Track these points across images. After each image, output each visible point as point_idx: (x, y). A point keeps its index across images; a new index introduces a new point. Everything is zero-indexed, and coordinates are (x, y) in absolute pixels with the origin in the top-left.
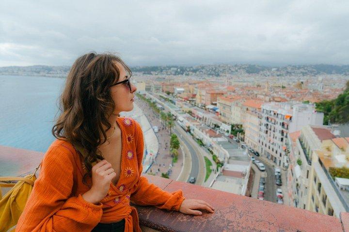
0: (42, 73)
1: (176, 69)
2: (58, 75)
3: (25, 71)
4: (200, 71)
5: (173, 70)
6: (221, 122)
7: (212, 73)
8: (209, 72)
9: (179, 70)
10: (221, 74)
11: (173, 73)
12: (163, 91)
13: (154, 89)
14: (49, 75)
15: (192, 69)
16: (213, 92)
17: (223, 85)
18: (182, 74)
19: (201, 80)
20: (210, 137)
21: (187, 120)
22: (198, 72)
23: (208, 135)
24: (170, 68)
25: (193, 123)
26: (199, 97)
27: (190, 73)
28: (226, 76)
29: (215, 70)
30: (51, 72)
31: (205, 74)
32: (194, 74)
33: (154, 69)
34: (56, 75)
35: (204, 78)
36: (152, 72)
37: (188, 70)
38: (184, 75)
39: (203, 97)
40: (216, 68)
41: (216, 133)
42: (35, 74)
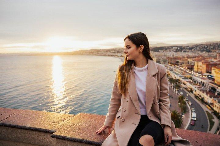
0: (94, 54)
1: (176, 48)
2: (103, 54)
3: (86, 52)
4: (195, 49)
5: (174, 49)
6: (217, 86)
7: (204, 50)
8: (202, 50)
9: (179, 48)
10: (212, 50)
11: (175, 50)
12: (168, 63)
13: (162, 62)
14: (98, 54)
15: (188, 48)
16: (207, 63)
17: (215, 58)
18: (181, 51)
19: (196, 55)
20: (211, 97)
21: (190, 83)
22: (193, 50)
23: (209, 95)
24: (172, 47)
25: (195, 86)
26: (197, 67)
27: (187, 50)
28: (216, 52)
29: (206, 48)
30: (99, 52)
31: (198, 50)
32: (190, 51)
33: (161, 48)
34: (101, 54)
35: (199, 54)
36: (160, 51)
37: (186, 48)
38: (183, 52)
39: (199, 67)
40: (207, 46)
41: (215, 94)
42: (91, 54)
